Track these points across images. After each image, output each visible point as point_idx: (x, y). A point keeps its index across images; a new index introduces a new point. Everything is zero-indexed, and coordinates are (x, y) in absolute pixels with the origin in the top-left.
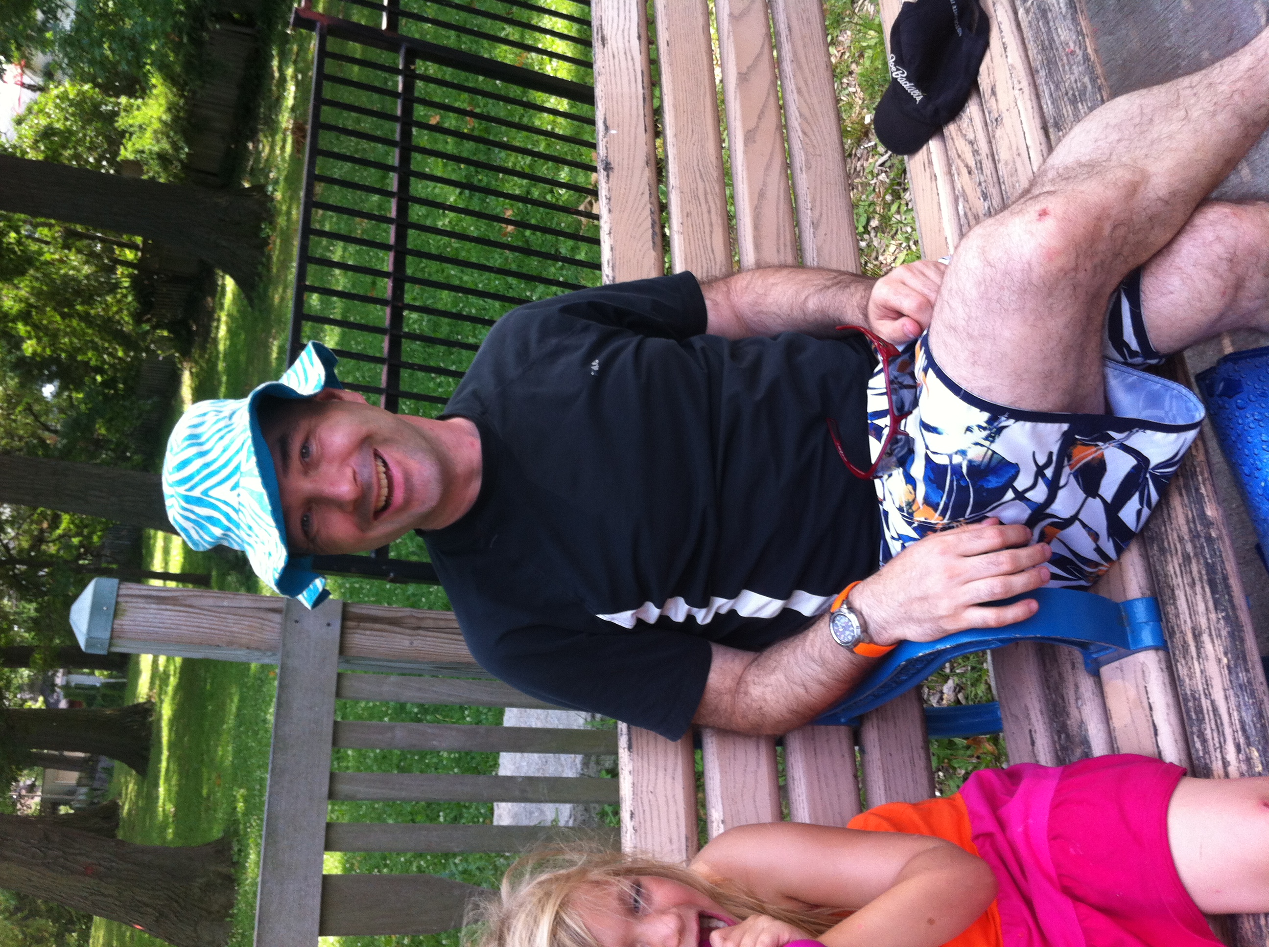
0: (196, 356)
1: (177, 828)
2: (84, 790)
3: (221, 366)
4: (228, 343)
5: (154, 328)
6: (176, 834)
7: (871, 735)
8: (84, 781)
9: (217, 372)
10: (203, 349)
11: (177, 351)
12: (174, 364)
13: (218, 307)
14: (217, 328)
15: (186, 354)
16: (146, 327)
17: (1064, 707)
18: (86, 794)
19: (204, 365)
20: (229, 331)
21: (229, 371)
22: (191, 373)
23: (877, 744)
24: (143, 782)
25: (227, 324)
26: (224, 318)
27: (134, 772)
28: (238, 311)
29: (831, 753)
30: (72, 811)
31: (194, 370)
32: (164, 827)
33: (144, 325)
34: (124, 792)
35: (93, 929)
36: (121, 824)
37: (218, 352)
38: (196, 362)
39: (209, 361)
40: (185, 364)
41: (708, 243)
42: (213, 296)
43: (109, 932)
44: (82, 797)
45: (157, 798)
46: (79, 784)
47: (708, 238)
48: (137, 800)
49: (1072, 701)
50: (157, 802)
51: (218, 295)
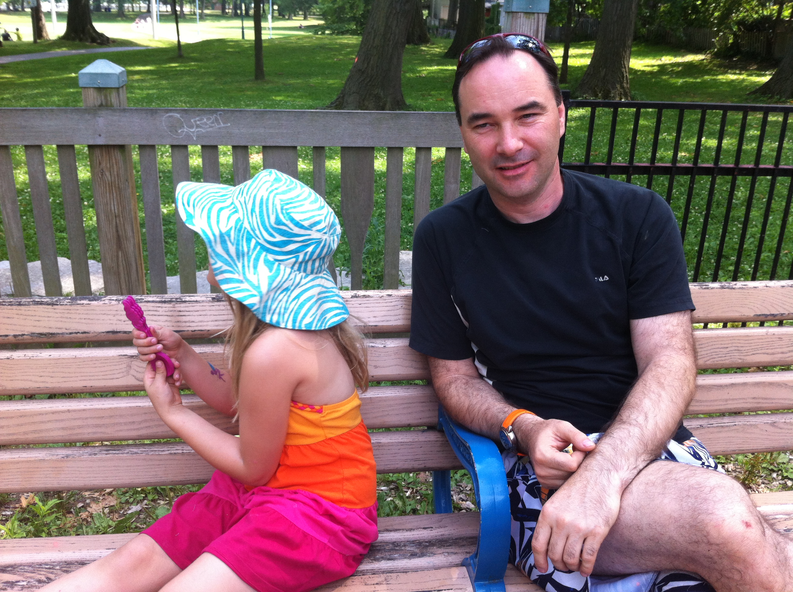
0: (715, 62)
1: (413, 78)
2: (437, 23)
3: (706, 77)
4: (724, 81)
5: (735, 34)
6: (409, 79)
7: (432, 436)
8: (442, 23)
9: (703, 76)
10: (720, 66)
11: (718, 50)
12: (710, 49)
13: (749, 73)
14: (735, 74)
15: (716, 55)
16: (735, 29)
17: (444, 546)
18: (435, 25)
19: (708, 67)
20: (733, 81)
21: (704, 82)
22: (703, 60)
23: (426, 440)
24: (441, 57)
25: (737, 79)
26: (741, 77)
27: (446, 51)
28: (746, 86)
29: (423, 411)
30: (424, 18)
31: (705, 61)
32: (413, 71)
33: (736, 27)
34: (434, 46)
35: (357, 37)
36: (416, 47)
37: (717, 75)
38: (710, 62)
39: (711, 70)
40: (709, 55)
41: (760, 352)
42: (757, 69)
43: (354, 46)
44: (433, 23)
45: (431, 66)
46: (441, 20)
47: (763, 351)
48: (430, 54)
49: (447, 550)
50: (428, 66)
51: (758, 72)
